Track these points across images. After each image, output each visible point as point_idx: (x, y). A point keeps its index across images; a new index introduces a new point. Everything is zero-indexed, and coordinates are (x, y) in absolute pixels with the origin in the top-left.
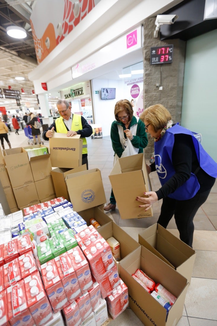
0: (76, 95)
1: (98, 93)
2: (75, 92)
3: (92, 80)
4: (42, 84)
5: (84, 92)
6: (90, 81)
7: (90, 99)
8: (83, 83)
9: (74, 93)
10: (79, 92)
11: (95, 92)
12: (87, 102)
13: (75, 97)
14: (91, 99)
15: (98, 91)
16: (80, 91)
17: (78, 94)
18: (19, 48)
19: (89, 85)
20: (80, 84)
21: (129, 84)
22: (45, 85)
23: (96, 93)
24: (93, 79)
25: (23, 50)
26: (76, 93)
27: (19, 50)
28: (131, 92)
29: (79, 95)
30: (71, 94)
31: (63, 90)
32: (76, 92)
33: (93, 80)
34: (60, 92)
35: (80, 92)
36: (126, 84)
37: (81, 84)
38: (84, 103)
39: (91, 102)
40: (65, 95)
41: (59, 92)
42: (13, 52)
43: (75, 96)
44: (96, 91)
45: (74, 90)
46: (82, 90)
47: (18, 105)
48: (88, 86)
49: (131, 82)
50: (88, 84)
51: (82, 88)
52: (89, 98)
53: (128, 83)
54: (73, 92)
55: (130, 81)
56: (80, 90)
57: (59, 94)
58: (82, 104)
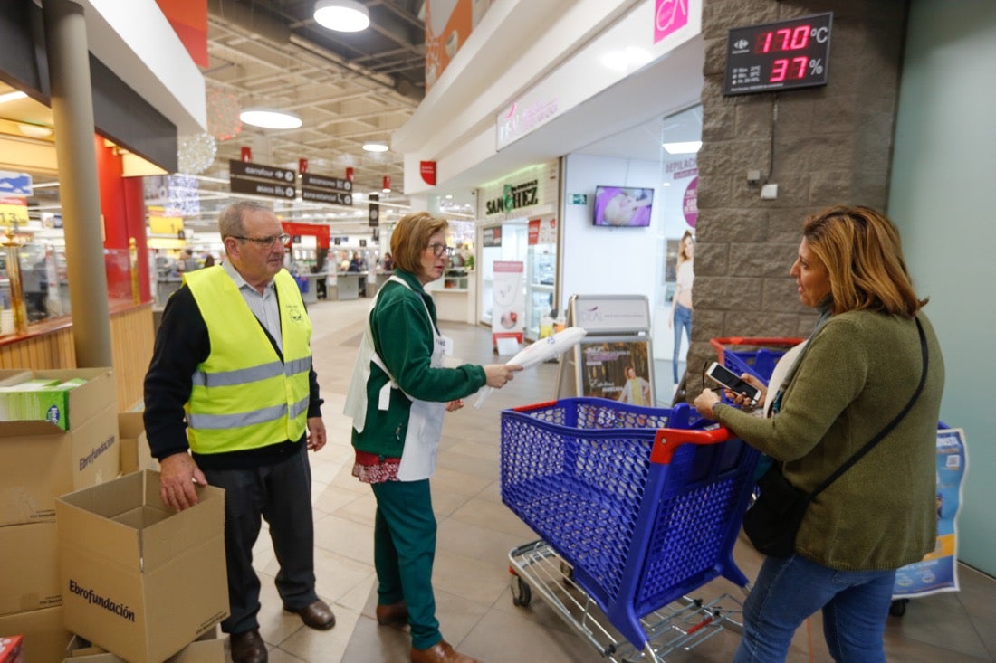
0: (517, 203)
1: (585, 203)
2: (514, 195)
3: (566, 156)
4: (423, 164)
5: (540, 195)
6: (560, 159)
7: (554, 220)
8: (541, 166)
9: (512, 196)
10: (526, 193)
11: (571, 199)
12: (546, 229)
13: (513, 211)
14: (556, 222)
15: (585, 196)
16: (529, 191)
17: (522, 202)
18: (398, 66)
19: (556, 174)
20: (530, 168)
21: (679, 173)
22: (431, 168)
23: (576, 202)
24: (569, 154)
25: (406, 71)
26: (517, 198)
27: (395, 70)
28: (685, 204)
29: (524, 205)
30: (504, 198)
31: (485, 185)
32: (519, 194)
33: (569, 158)
34: (478, 190)
35: (530, 196)
36: (672, 174)
37: (535, 170)
38: (537, 233)
39: (556, 229)
40: (489, 203)
41: (473, 194)
42: (381, 77)
43: (515, 207)
44: (575, 196)
45: (513, 189)
46: (535, 190)
47: (371, 225)
48: (553, 178)
49: (689, 168)
50: (553, 171)
51: (536, 182)
52: (551, 219)
53: (677, 170)
54: (510, 193)
55: (686, 165)
56: (530, 187)
57: (474, 197)
58: (532, 236)
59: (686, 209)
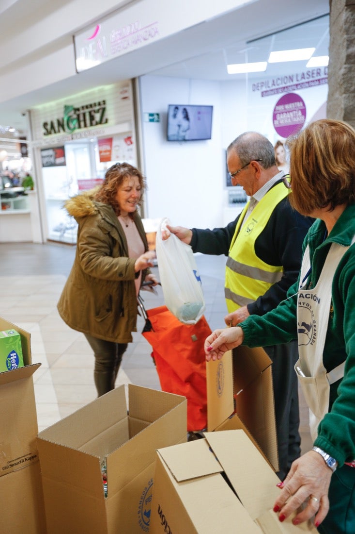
0: (82, 124)
1: (158, 121)
2: (78, 116)
3: (139, 77)
5: (110, 114)
6: (133, 80)
7: (129, 138)
8: (108, 88)
9: (75, 116)
10: (93, 113)
11: (147, 118)
12: (119, 147)
13: (77, 131)
14: (134, 139)
15: (158, 115)
16: (98, 111)
17: (88, 122)
19: (130, 94)
20: (96, 89)
21: (266, 92)
23: (152, 120)
24: (144, 75)
26: (82, 118)
28: (275, 118)
29: (91, 124)
30: (66, 119)
31: (39, 107)
32: (84, 115)
33: (142, 78)
34: (30, 112)
35: (97, 117)
36: (259, 93)
37: (101, 91)
38: (110, 151)
39: (134, 146)
40: (45, 125)
41: (24, 115)
43: (80, 127)
44: (151, 115)
45: (78, 110)
46: (104, 110)
48: (125, 98)
49: (277, 87)
50: (126, 91)
51: (104, 102)
52: (126, 137)
53: (264, 89)
54: (72, 113)
55: (274, 84)
56: (97, 108)
57: (26, 118)
58: (103, 154)
59: (276, 122)
